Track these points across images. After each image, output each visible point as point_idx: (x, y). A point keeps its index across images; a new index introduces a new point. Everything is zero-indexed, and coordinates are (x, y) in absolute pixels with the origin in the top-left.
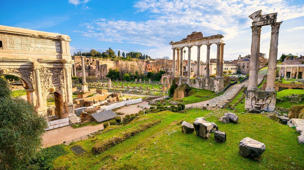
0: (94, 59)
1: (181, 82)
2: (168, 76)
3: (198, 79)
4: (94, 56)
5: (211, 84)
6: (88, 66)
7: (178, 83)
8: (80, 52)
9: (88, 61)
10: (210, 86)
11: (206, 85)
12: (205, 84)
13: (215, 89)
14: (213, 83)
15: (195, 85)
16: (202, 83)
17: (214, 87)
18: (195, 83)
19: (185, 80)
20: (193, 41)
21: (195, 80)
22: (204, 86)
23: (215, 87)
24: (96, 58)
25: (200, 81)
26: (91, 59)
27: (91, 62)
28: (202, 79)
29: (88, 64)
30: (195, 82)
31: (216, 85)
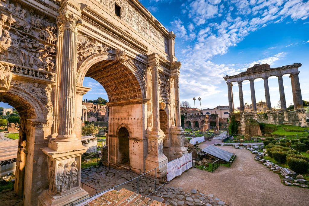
0: (101, 106)
1: (245, 118)
2: (192, 120)
3: (271, 114)
4: (101, 103)
5: (293, 118)
6: (95, 112)
7: (240, 119)
8: (87, 99)
9: (95, 107)
10: (292, 120)
11: (286, 119)
12: (283, 118)
13: (300, 123)
14: (296, 117)
15: (267, 120)
16: (279, 118)
17: (298, 121)
18: (267, 118)
19: (250, 116)
20: (258, 73)
21: (266, 115)
22: (281, 121)
23: (300, 122)
24: (103, 105)
25: (275, 115)
26: (99, 106)
27: (98, 108)
28: (277, 114)
29: (96, 110)
30: (267, 116)
31: (301, 119)
